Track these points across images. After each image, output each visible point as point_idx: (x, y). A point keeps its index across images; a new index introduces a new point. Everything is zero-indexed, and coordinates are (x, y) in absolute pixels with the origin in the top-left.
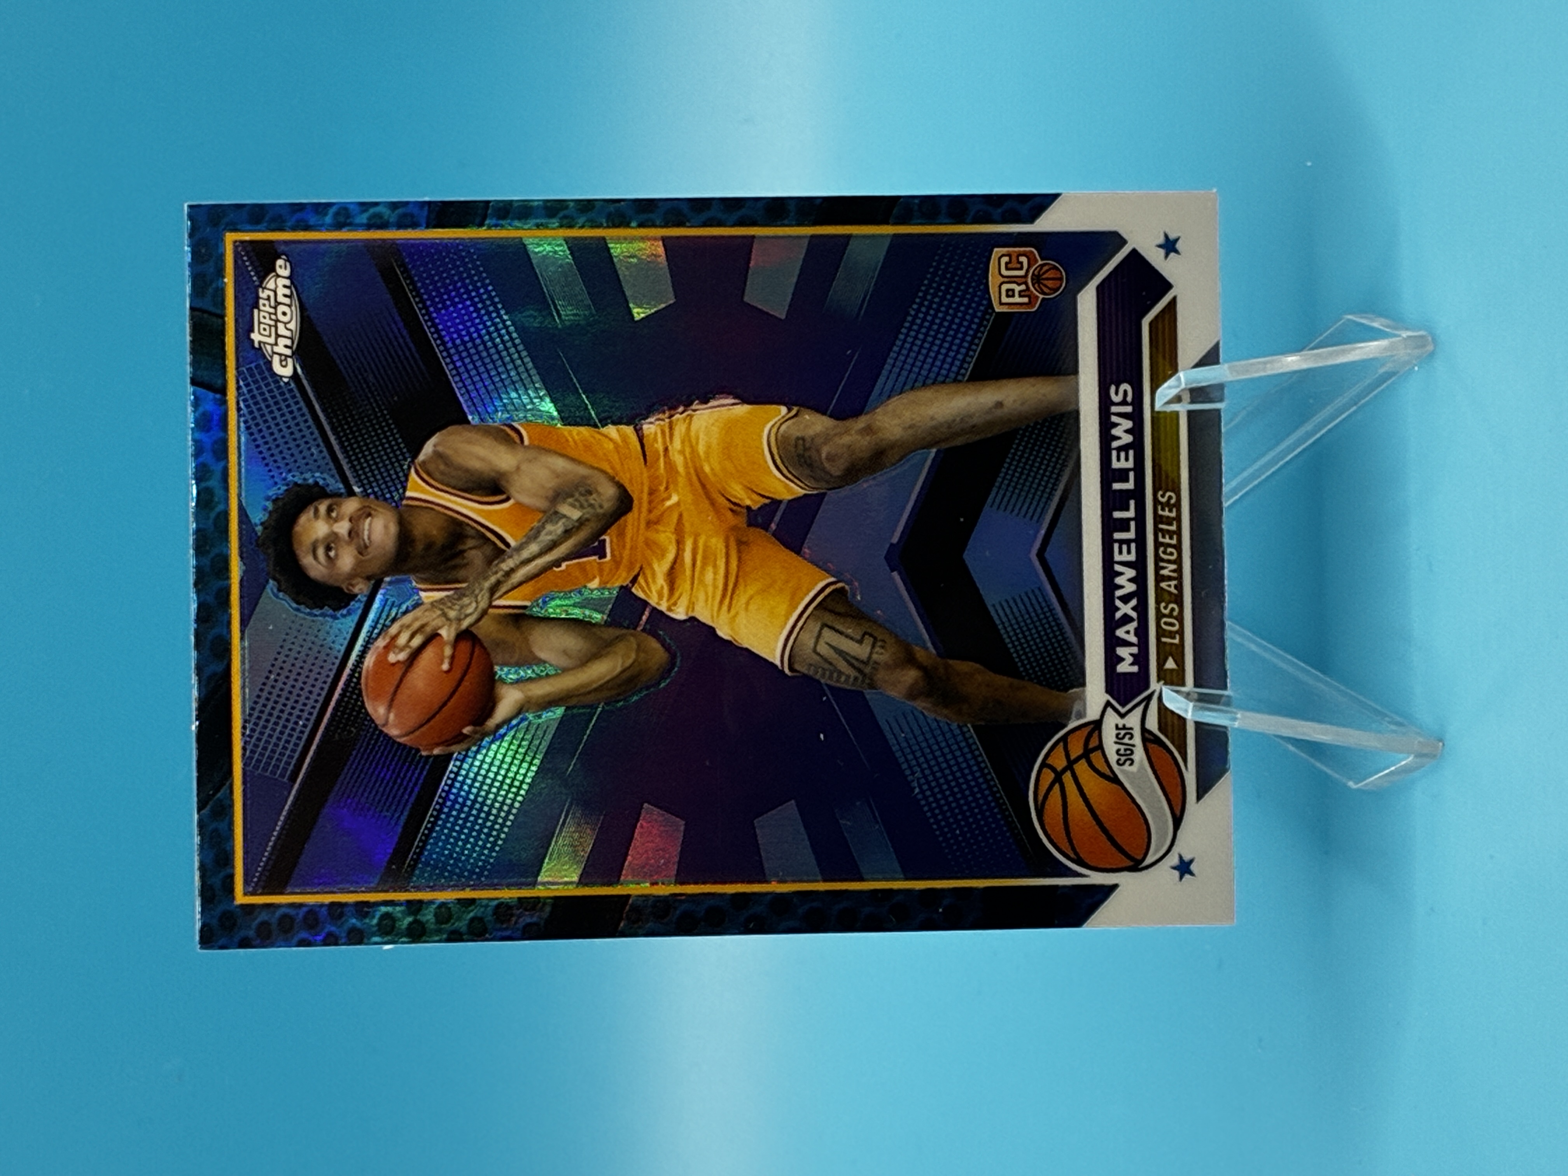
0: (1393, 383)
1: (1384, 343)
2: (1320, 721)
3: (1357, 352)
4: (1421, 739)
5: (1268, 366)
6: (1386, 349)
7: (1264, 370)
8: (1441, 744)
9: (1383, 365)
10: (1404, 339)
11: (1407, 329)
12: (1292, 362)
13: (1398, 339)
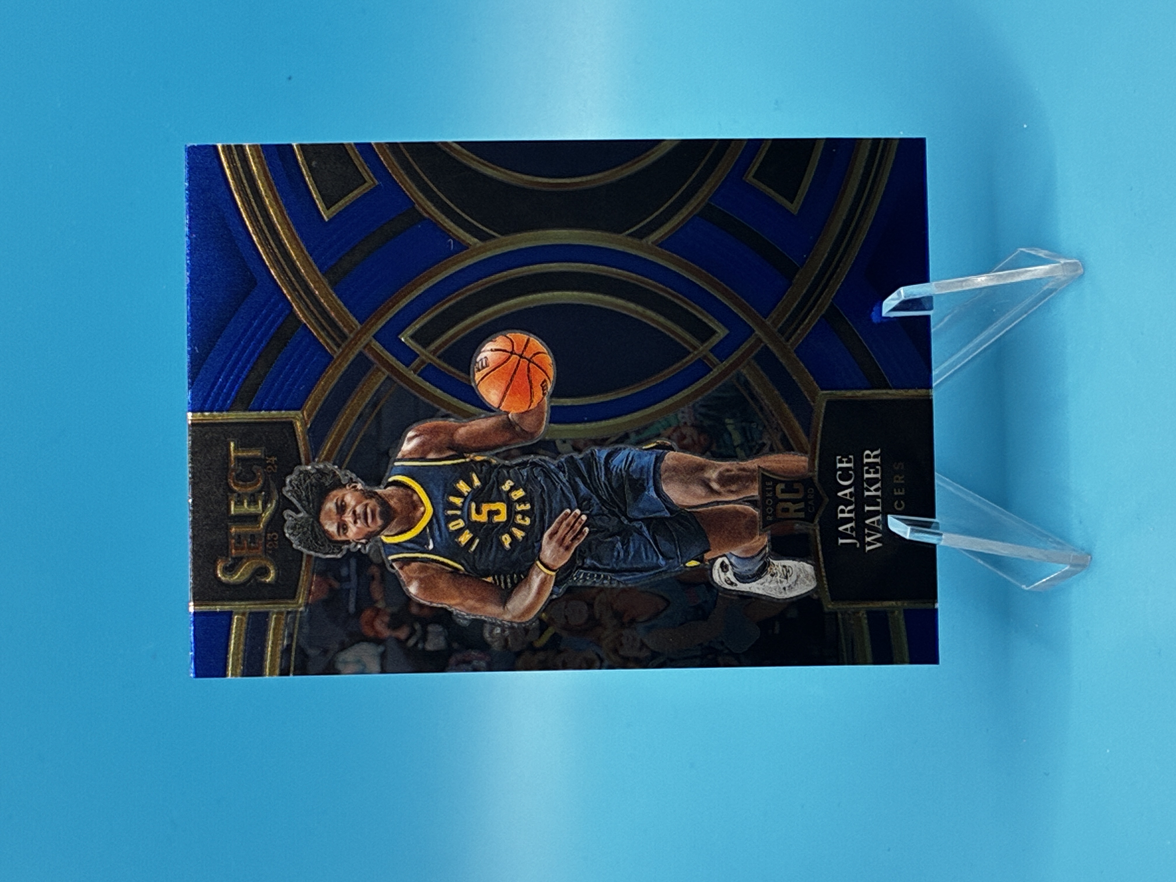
0: (1052, 298)
1: (1047, 267)
2: (1003, 541)
3: (1030, 274)
4: (1075, 554)
5: (964, 284)
6: (1047, 272)
7: (962, 287)
8: (1090, 557)
9: (1047, 284)
10: (1062, 265)
11: (1066, 258)
12: (982, 281)
13: (1057, 265)
